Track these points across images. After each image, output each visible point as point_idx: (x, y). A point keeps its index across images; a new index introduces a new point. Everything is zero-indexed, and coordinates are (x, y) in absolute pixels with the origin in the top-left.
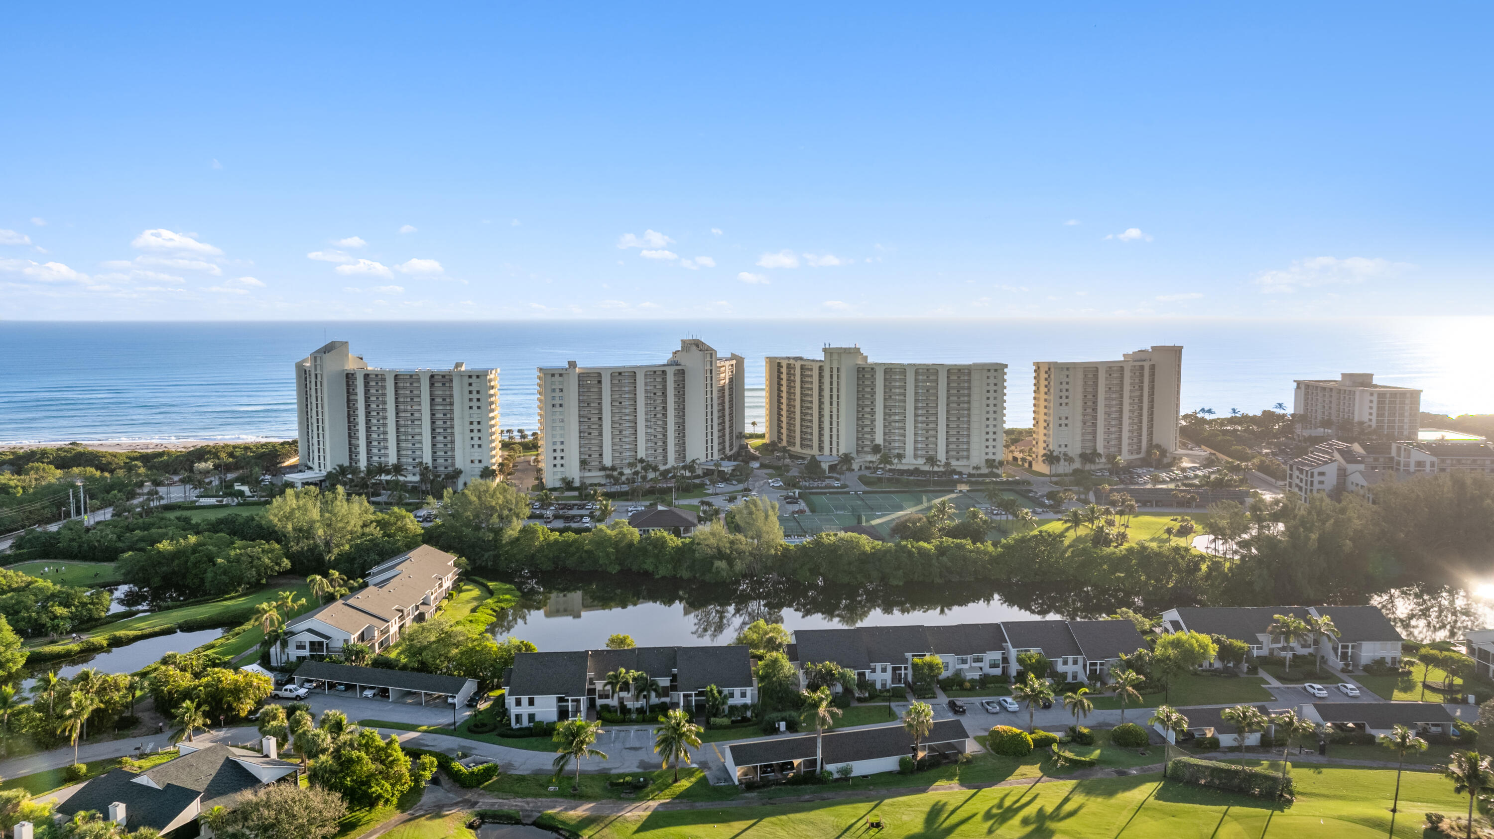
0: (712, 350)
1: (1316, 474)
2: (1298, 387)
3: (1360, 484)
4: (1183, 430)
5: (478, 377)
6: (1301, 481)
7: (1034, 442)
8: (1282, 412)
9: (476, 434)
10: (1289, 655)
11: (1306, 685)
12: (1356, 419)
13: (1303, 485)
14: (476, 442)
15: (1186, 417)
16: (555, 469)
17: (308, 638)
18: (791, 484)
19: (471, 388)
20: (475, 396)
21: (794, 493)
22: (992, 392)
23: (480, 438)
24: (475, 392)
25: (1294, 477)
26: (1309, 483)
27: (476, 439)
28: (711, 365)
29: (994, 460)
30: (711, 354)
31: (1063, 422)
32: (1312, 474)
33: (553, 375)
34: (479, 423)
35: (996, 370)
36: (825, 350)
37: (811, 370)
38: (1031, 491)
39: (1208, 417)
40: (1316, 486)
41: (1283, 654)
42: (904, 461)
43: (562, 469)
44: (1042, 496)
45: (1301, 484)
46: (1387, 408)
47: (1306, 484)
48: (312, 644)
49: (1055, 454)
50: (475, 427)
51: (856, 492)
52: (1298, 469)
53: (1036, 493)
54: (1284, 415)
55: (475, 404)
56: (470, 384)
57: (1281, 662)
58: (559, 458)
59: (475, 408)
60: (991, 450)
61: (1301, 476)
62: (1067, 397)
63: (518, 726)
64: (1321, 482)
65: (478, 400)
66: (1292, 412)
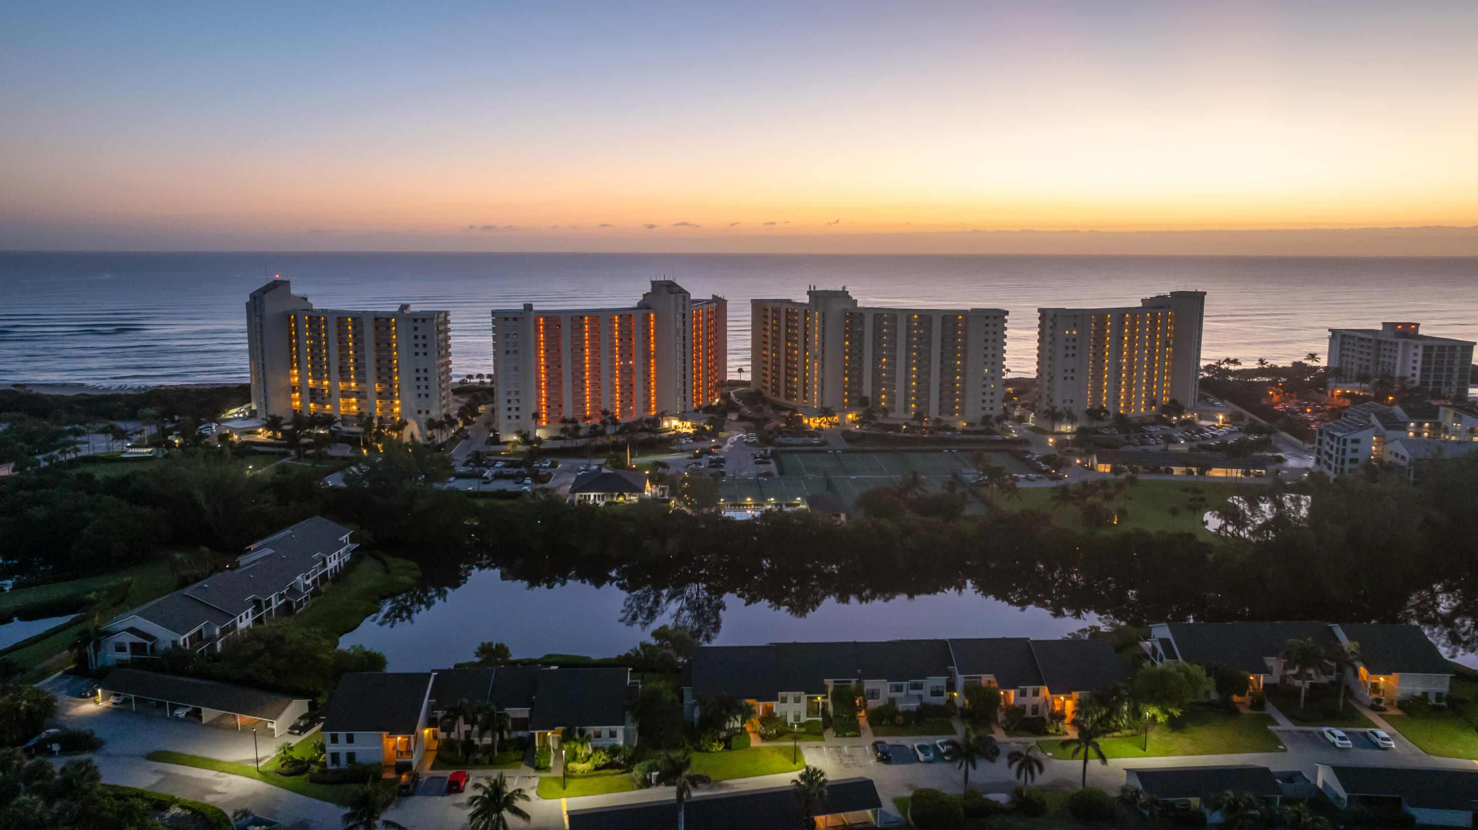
0: (687, 292)
1: (1349, 441)
2: (1333, 335)
3: (1401, 454)
4: (1204, 383)
5: (424, 320)
6: (1332, 447)
7: (1037, 397)
8: (1315, 364)
9: (422, 383)
10: (1304, 685)
11: (1325, 729)
12: (1398, 373)
13: (1333, 453)
14: (423, 391)
15: (1208, 368)
16: (510, 421)
17: (128, 639)
18: (765, 440)
19: (417, 333)
20: (420, 341)
21: (766, 452)
22: (990, 341)
23: (427, 387)
24: (420, 337)
25: (1324, 443)
26: (1340, 451)
27: (423, 388)
28: (684, 309)
29: (991, 416)
30: (684, 297)
31: (1069, 374)
32: (1345, 442)
33: (506, 319)
34: (426, 371)
35: (995, 318)
36: (809, 293)
37: (797, 314)
38: (1027, 452)
39: (1232, 367)
40: (1349, 455)
41: (1298, 683)
42: (891, 415)
43: (518, 421)
44: (1038, 459)
45: (1331, 452)
46: (1433, 362)
47: (1337, 453)
48: (133, 645)
49: (1058, 410)
50: (422, 374)
51: (835, 451)
52: (1329, 434)
53: (1033, 454)
54: (1317, 368)
55: (421, 350)
56: (416, 329)
57: (1295, 693)
58: (513, 410)
59: (421, 355)
60: (988, 405)
61: (1331, 443)
62: (1074, 348)
63: (335, 767)
64: (1355, 451)
65: (425, 346)
66: (1325, 365)
